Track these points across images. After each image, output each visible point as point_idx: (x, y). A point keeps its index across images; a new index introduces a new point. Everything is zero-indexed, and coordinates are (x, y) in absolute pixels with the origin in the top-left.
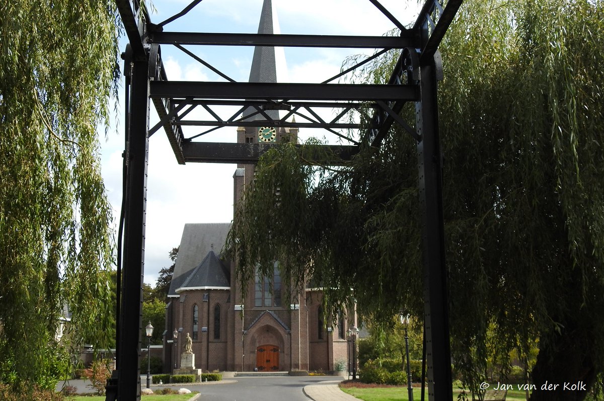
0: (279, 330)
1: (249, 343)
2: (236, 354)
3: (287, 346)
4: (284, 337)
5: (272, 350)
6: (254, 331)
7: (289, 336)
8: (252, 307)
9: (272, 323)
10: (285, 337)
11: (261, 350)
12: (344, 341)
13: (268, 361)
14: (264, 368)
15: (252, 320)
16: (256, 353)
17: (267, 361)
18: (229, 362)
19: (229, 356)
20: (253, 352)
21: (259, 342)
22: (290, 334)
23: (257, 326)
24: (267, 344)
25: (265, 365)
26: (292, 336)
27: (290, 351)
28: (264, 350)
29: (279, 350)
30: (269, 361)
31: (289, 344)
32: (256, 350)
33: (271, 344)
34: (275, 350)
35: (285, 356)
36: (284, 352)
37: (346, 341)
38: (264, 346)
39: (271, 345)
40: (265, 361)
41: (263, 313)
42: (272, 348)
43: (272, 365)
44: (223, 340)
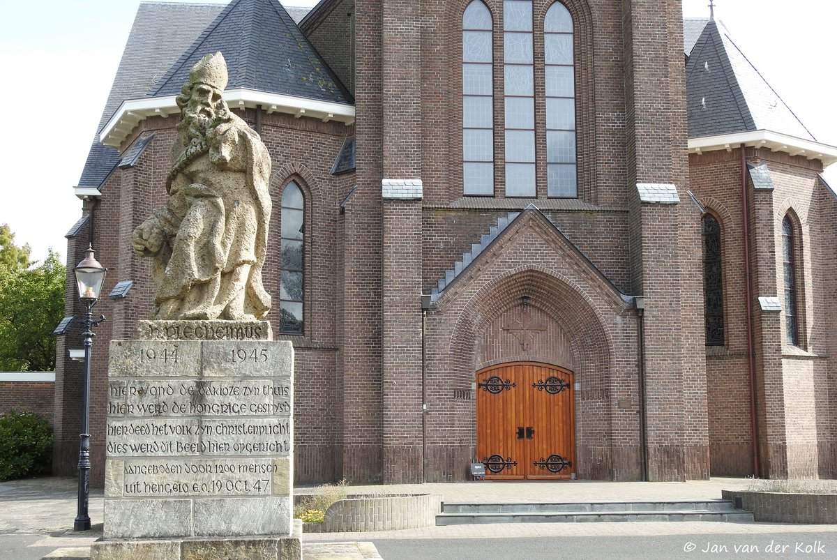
0: (585, 294)
1: (448, 349)
2: (389, 400)
3: (621, 366)
4: (607, 328)
5: (541, 386)
6: (474, 297)
7: (632, 324)
8: (452, 198)
9: (553, 263)
10: (615, 325)
11: (492, 384)
12: (804, 353)
13: (525, 433)
14: (508, 464)
15: (456, 252)
16: (473, 395)
17: (520, 433)
18: (353, 438)
19: (354, 411)
20: (463, 393)
21: (487, 349)
22: (639, 314)
23: (482, 276)
24: (523, 356)
25: (513, 449)
26: (649, 320)
27: (635, 387)
28: (506, 386)
29: (577, 386)
30: (530, 432)
31: (634, 359)
32: (474, 386)
33: (540, 357)
34: (559, 383)
35: (616, 410)
36: (606, 394)
37: (810, 353)
38: (504, 367)
39: (541, 365)
40: (514, 431)
41: (503, 222)
42: (541, 375)
43: (542, 448)
44: (318, 341)
